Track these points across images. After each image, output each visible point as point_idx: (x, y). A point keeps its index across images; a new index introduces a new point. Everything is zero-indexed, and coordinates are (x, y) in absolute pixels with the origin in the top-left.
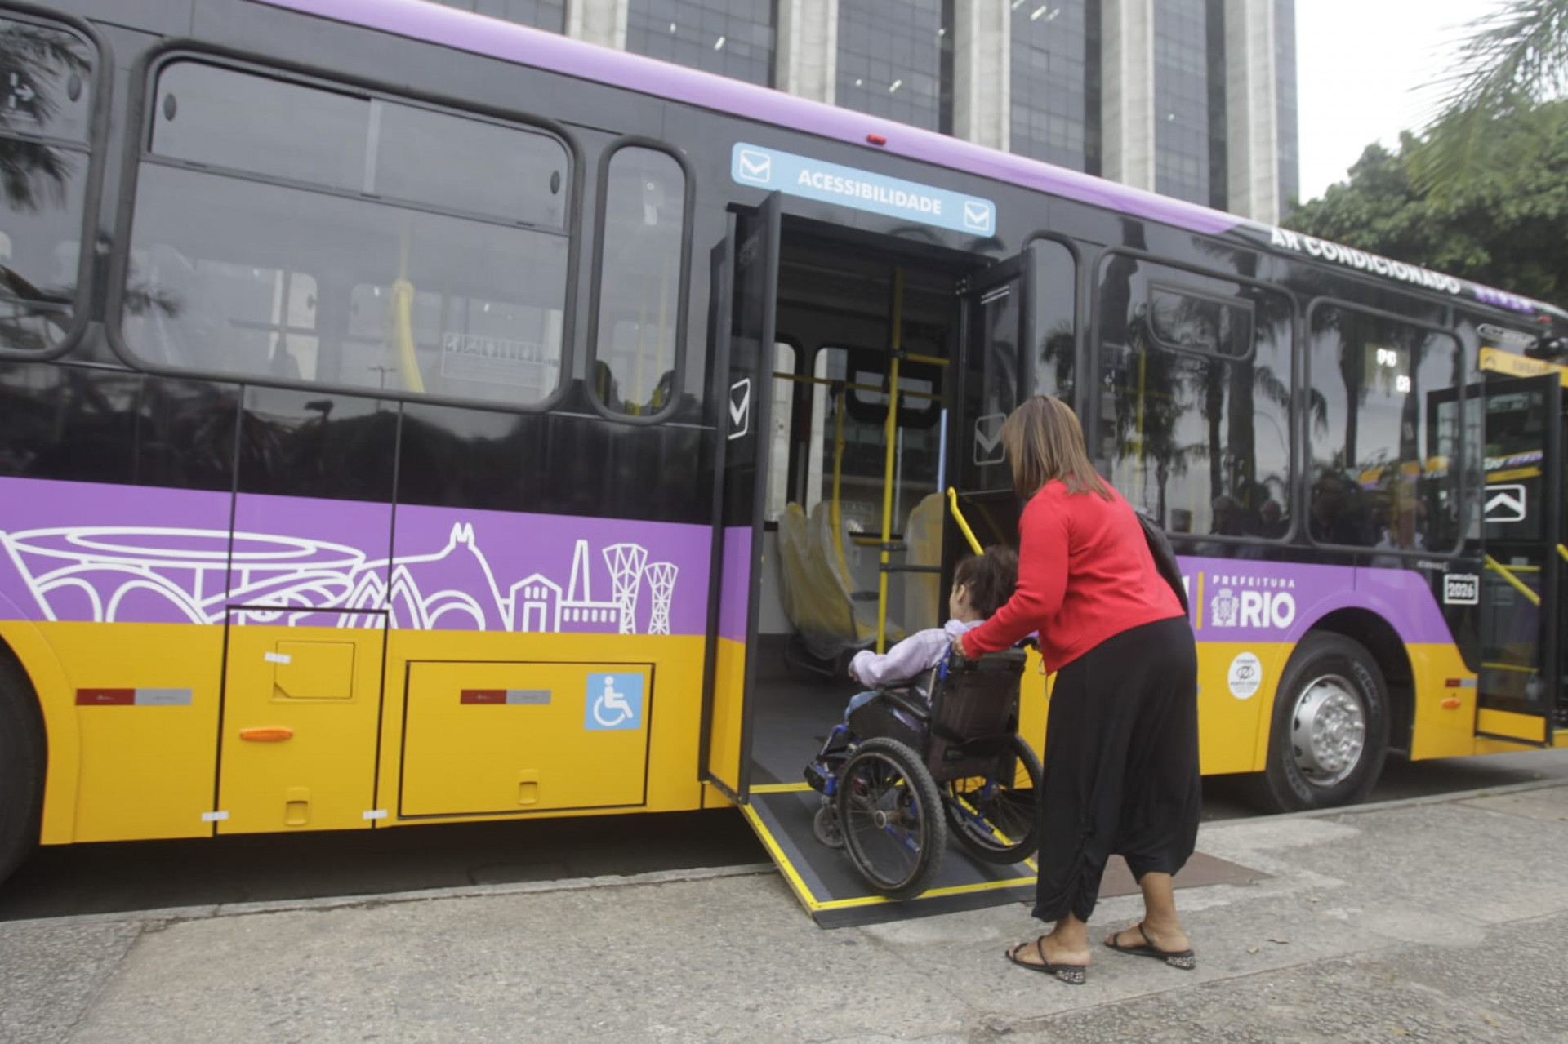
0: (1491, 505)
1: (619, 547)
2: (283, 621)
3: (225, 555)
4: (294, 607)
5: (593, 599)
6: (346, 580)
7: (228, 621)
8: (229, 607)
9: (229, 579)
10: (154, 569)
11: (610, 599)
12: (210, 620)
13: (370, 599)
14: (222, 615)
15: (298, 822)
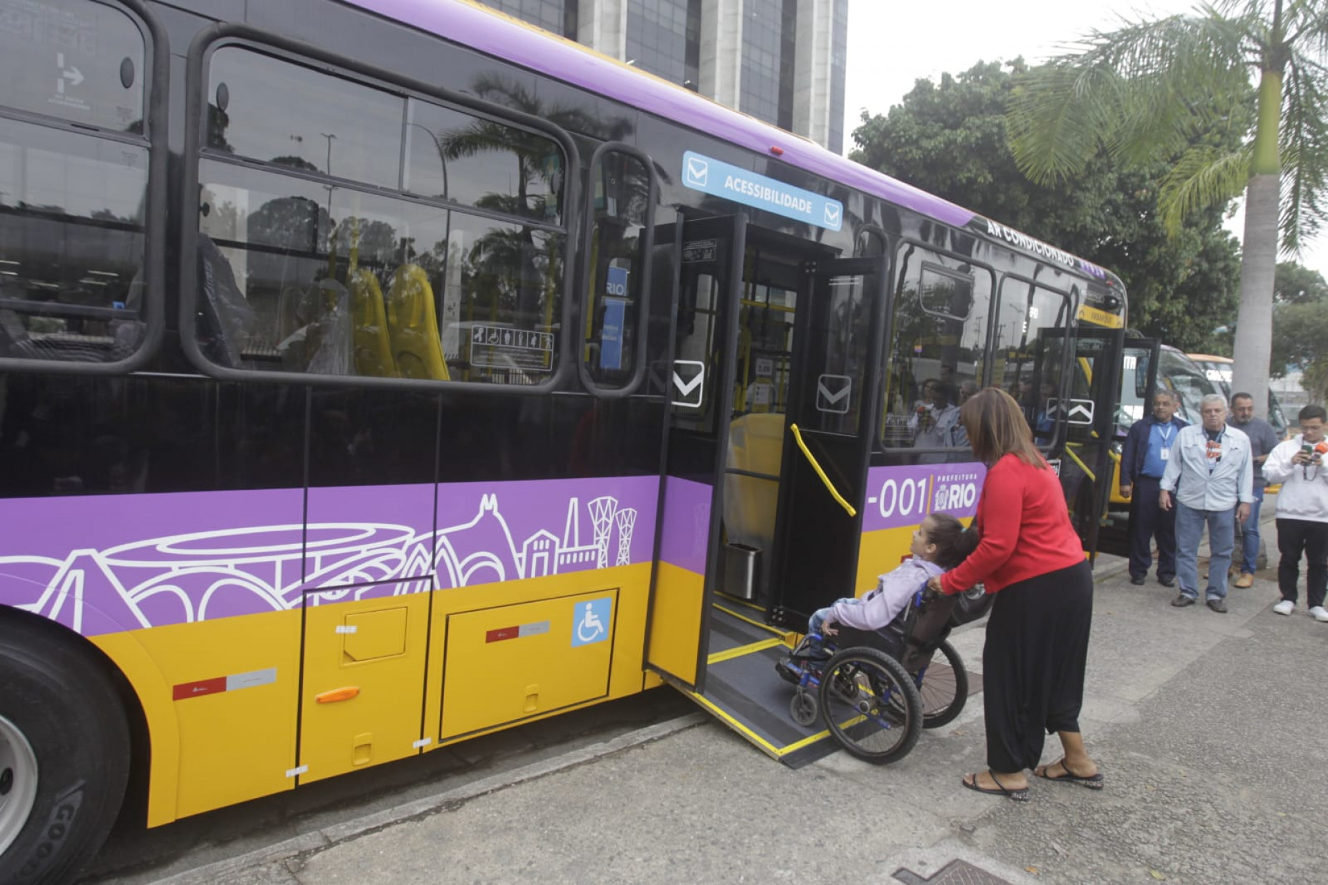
0: (1072, 412)
1: (598, 500)
2: (350, 597)
3: (300, 546)
4: (360, 583)
5: (581, 544)
6: (399, 554)
7: (304, 604)
8: (305, 592)
9: (305, 566)
10: (238, 567)
11: (592, 544)
12: (289, 606)
13: (419, 568)
14: (300, 599)
15: (364, 762)
